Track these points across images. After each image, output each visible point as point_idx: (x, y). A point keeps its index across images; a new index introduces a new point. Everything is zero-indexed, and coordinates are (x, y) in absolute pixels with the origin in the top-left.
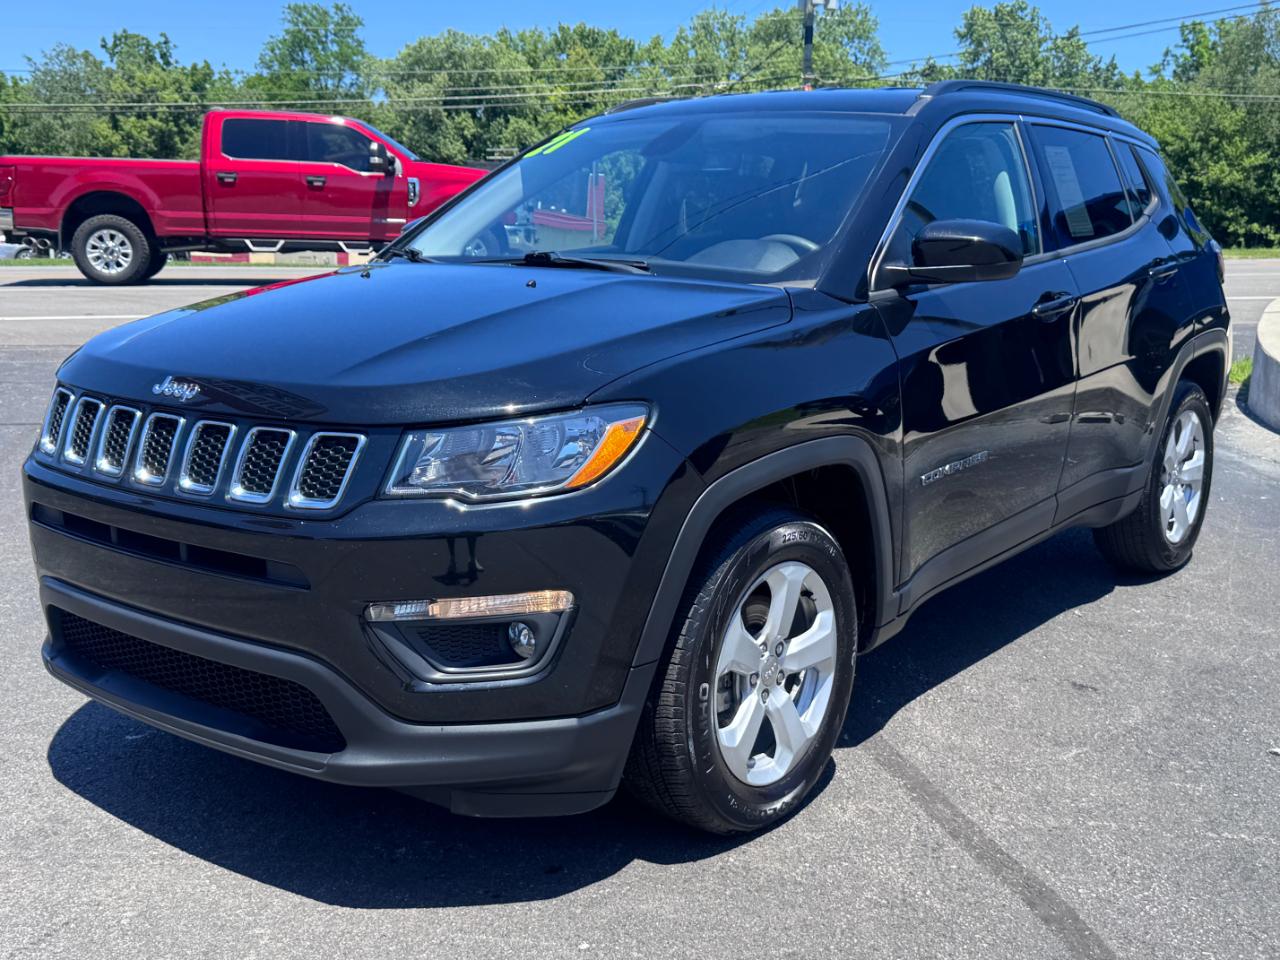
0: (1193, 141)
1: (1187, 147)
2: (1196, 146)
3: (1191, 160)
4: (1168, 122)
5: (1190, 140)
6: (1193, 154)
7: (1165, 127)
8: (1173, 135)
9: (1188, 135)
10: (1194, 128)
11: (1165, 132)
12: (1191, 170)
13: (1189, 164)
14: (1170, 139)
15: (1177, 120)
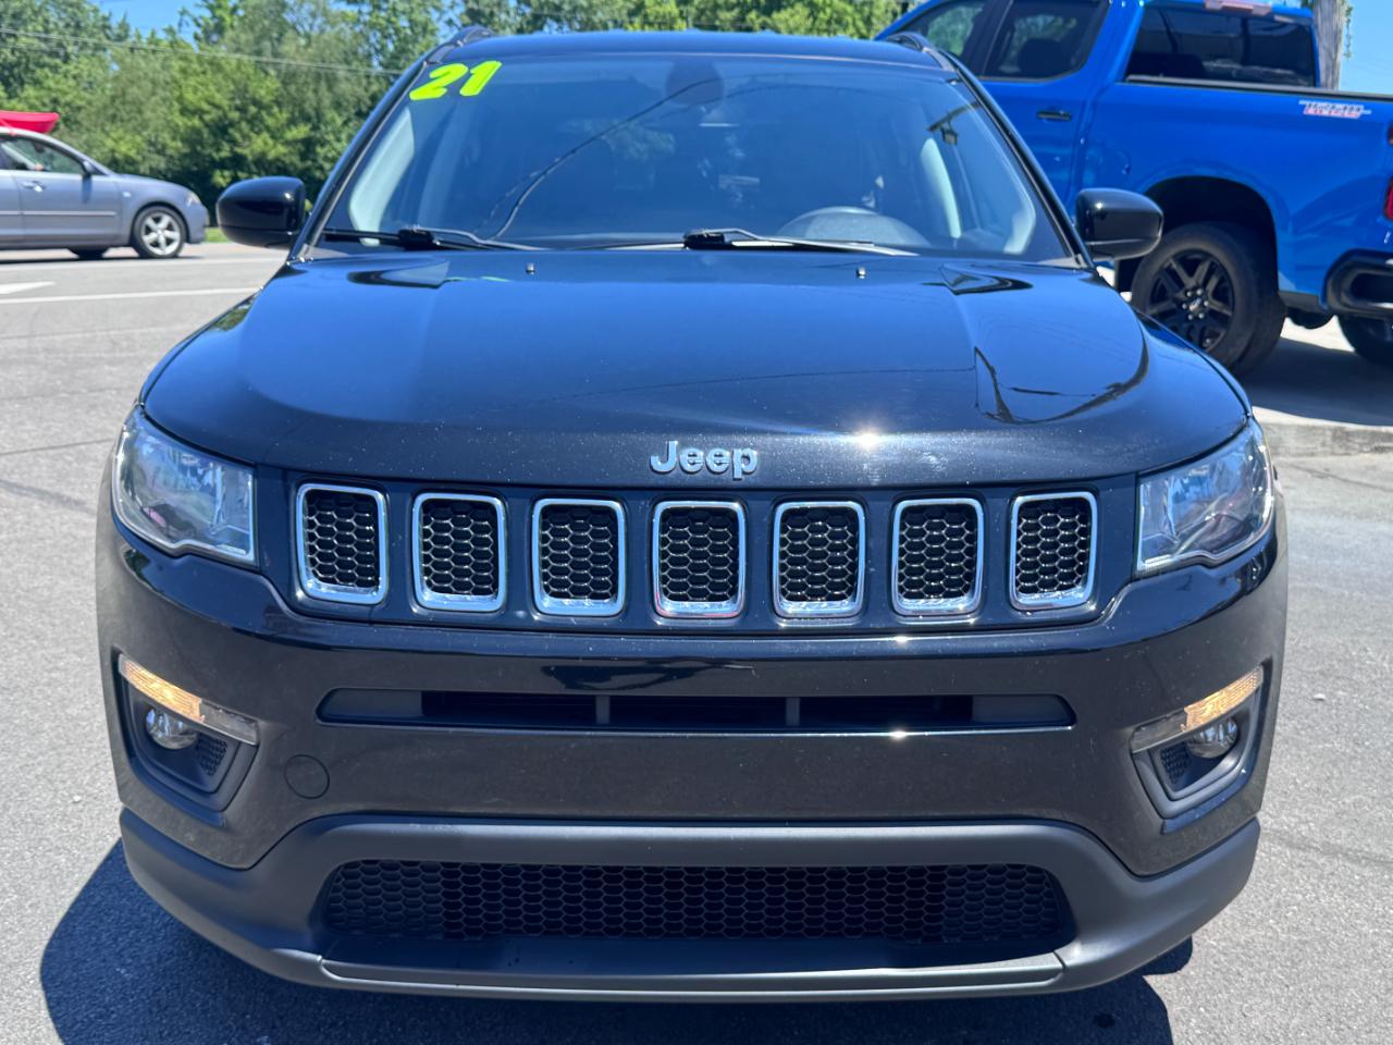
0: (230, 110)
1: (225, 116)
2: (235, 115)
3: (231, 131)
4: (200, 87)
5: (227, 108)
6: (232, 124)
7: (200, 94)
8: (210, 103)
9: (225, 103)
10: (230, 96)
11: (200, 99)
12: (233, 142)
13: (230, 135)
14: (205, 107)
15: (212, 88)
